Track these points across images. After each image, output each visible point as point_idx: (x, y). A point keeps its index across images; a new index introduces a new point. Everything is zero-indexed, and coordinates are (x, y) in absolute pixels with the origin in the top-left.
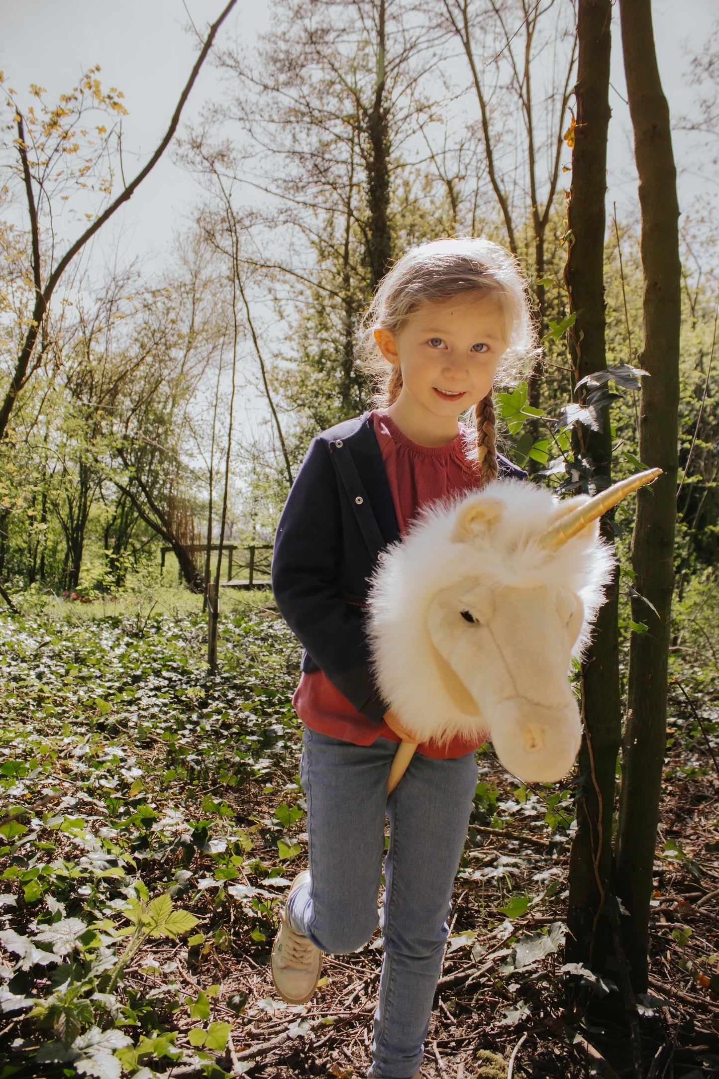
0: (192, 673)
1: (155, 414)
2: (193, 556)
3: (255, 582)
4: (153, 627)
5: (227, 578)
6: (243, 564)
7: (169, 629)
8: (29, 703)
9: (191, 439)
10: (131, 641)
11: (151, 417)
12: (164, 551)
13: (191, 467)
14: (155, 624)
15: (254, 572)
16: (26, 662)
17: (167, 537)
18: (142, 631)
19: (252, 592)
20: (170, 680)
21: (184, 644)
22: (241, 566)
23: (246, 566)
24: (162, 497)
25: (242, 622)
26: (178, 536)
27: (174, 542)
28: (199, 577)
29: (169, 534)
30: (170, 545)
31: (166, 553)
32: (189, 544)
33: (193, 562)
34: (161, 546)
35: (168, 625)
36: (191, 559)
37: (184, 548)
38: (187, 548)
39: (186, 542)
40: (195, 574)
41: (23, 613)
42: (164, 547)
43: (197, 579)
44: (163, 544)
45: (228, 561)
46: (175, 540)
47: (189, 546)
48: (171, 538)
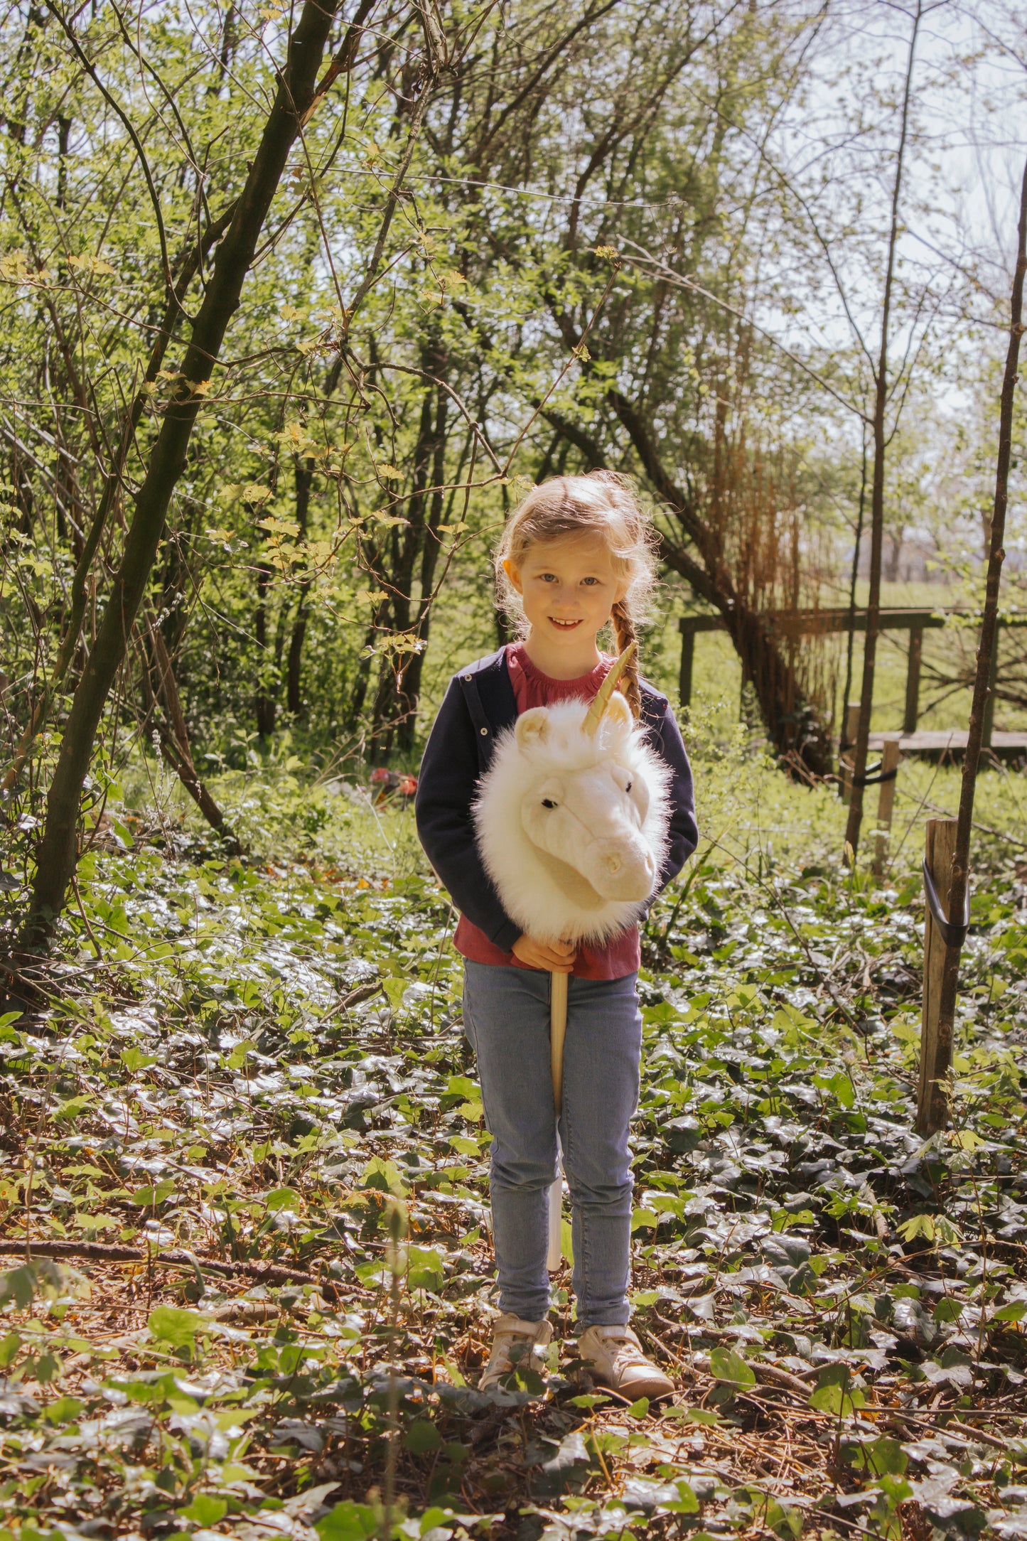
0: (869, 1127)
1: (666, 162)
2: (793, 652)
3: (998, 739)
4: (697, 925)
5: (897, 719)
6: (953, 673)
7: (751, 936)
8: (340, 1223)
9: (787, 247)
11: (652, 174)
12: (689, 628)
13: (786, 343)
14: (706, 919)
16: (307, 1058)
17: (707, 585)
18: (663, 941)
19: (993, 775)
20: (795, 1150)
21: (810, 998)
22: (945, 681)
23: (963, 681)
24: (693, 449)
25: (994, 914)
26: (743, 581)
27: (731, 601)
28: (812, 725)
29: (713, 577)
30: (717, 611)
31: (699, 638)
32: (779, 605)
33: (791, 671)
34: (679, 610)
35: (746, 919)
36: (787, 663)
37: (762, 623)
38: (772, 621)
39: (771, 601)
40: (799, 715)
41: (257, 852)
42: (691, 614)
43: (805, 731)
44: (688, 604)
45: (904, 663)
46: (732, 595)
47: (780, 612)
48: (719, 588)
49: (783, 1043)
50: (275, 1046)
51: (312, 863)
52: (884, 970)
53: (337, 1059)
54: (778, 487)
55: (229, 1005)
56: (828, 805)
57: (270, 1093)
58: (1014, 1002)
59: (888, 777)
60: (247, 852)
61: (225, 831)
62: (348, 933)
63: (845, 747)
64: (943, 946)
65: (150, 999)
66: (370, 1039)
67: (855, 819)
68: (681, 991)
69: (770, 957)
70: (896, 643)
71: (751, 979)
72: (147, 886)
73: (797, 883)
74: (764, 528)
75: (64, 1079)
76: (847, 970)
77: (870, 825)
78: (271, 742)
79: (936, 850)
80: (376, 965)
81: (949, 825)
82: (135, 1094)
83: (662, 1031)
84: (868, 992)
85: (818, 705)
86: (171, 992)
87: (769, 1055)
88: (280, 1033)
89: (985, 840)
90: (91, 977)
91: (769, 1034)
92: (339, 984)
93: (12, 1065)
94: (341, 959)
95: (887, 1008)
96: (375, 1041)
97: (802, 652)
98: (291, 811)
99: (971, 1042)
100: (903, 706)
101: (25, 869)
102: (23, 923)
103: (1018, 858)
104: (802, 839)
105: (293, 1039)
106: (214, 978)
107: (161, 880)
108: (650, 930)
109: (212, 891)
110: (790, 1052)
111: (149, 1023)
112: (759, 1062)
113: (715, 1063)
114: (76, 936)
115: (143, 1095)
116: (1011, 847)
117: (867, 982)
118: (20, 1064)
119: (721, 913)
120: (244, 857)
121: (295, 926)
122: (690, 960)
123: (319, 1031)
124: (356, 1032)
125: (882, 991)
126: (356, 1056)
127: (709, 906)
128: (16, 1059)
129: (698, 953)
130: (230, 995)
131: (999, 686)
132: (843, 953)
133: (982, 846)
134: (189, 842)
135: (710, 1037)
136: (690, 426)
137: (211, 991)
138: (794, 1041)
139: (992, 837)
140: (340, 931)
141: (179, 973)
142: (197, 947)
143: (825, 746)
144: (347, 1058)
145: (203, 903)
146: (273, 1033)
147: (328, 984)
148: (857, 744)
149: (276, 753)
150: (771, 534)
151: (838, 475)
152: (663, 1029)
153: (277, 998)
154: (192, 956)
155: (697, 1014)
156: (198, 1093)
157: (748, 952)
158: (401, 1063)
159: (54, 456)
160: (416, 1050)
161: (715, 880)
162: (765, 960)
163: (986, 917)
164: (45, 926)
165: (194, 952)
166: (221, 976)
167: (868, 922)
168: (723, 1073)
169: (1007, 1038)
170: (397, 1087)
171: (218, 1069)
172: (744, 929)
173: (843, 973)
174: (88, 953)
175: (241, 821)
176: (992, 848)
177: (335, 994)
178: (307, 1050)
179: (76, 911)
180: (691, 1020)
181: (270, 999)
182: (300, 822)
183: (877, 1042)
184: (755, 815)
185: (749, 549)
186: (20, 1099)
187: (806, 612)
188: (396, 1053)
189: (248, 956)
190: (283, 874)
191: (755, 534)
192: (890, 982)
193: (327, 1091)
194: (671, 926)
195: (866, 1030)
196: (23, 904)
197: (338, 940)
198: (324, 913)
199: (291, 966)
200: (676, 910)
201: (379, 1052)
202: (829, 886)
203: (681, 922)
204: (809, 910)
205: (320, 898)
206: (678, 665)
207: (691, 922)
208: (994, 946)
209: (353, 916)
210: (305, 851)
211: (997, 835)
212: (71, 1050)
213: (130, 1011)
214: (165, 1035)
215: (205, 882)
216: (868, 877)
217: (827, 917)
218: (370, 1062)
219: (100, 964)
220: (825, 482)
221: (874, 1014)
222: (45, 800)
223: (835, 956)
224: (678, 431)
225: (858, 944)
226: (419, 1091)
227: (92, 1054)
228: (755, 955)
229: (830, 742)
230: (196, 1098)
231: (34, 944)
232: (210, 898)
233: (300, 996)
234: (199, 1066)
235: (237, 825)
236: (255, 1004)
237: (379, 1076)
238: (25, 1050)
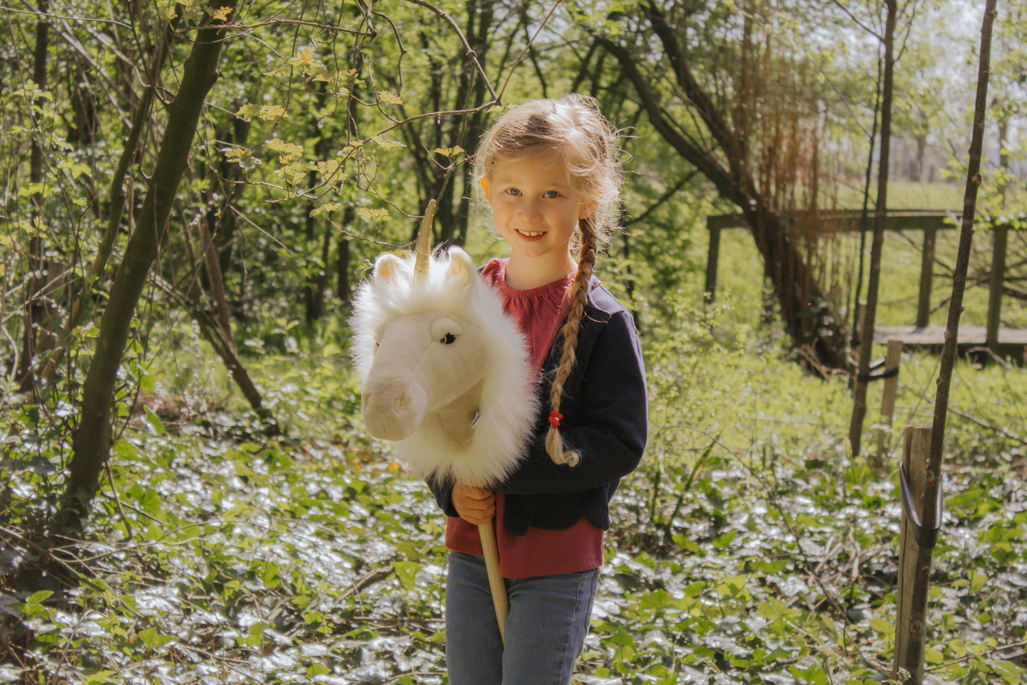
2: (811, 250)
3: (1005, 336)
4: (699, 514)
5: (908, 314)
7: (751, 526)
10: (634, 566)
12: (715, 225)
14: (709, 508)
15: (1005, 299)
16: (321, 636)
17: (732, 186)
18: (667, 528)
19: (996, 370)
21: (801, 587)
24: (720, 57)
25: (983, 507)
26: (766, 185)
27: (753, 202)
28: (828, 320)
29: (737, 178)
30: (739, 210)
31: (724, 234)
32: (799, 206)
33: (809, 268)
34: (707, 209)
35: (746, 509)
36: (805, 261)
37: (782, 222)
38: (792, 221)
39: (792, 202)
40: (815, 310)
41: (294, 434)
42: (718, 213)
43: (820, 325)
44: (714, 204)
45: (919, 260)
46: (754, 195)
47: (800, 212)
48: (742, 190)
49: (769, 631)
50: (291, 625)
51: (346, 445)
52: (874, 561)
53: (349, 638)
54: (801, 93)
55: (249, 585)
56: (838, 397)
57: (283, 670)
58: (992, 595)
59: (892, 374)
60: (285, 434)
61: (264, 414)
62: (372, 514)
63: (855, 344)
64: (917, 546)
65: (175, 579)
66: (383, 620)
67: (860, 413)
68: (681, 577)
69: (767, 546)
70: (912, 243)
71: (748, 569)
72: (186, 466)
73: (800, 474)
74: (786, 132)
75: (90, 654)
76: (839, 560)
77: (873, 420)
78: (318, 327)
79: (913, 456)
80: (394, 548)
81: (924, 431)
82: (155, 670)
83: (657, 617)
84: (857, 581)
85: (834, 302)
86: (197, 570)
87: (756, 643)
88: (297, 612)
89: (984, 433)
90: (122, 556)
91: (756, 623)
92: (359, 565)
93: (41, 639)
94: (362, 541)
95: (874, 597)
96: (386, 622)
97: (820, 252)
98: (328, 395)
99: (951, 632)
100: (916, 301)
101: (61, 453)
102: (58, 504)
103: (1014, 452)
104: (810, 429)
105: (308, 620)
106: (239, 559)
107: (199, 461)
108: (656, 518)
109: (246, 472)
110: (776, 640)
111: (172, 603)
112: (742, 651)
113: (703, 650)
114: (110, 516)
115: (164, 670)
116: (1008, 442)
117: (855, 573)
118: (50, 639)
119: (723, 502)
120: (281, 438)
121: (321, 508)
122: (691, 548)
123: (334, 611)
124: (368, 612)
125: (870, 581)
126: (367, 637)
127: (713, 497)
128: (47, 634)
129: (700, 541)
130: (251, 575)
131: (1007, 285)
132: (834, 544)
133: (980, 440)
134: (232, 423)
135: (701, 624)
136: (719, 34)
137: (234, 572)
138: (780, 630)
139: (990, 432)
140: (365, 512)
141: (204, 552)
142: (222, 530)
143: (838, 338)
144: (357, 638)
145: (237, 484)
146: (291, 612)
147: (348, 565)
148: (864, 341)
149: (323, 336)
150: (793, 137)
151: (859, 84)
152: (659, 615)
153: (296, 579)
154: (216, 538)
155: (691, 601)
156: (214, 670)
157: (747, 540)
158: (408, 644)
159: (109, 58)
160: (423, 631)
161: (721, 469)
162: (761, 549)
163: (976, 511)
164: (80, 508)
165: (218, 535)
166: (244, 557)
167: (864, 513)
168: (709, 660)
169: (984, 630)
170: (403, 666)
171: (236, 646)
172: (744, 519)
173: (836, 563)
174: (121, 533)
175: (281, 405)
176: (989, 442)
177: (353, 575)
178: (320, 630)
179: (109, 494)
180: (684, 606)
181: (290, 581)
182: (338, 405)
183: (862, 631)
184: (768, 406)
185: (771, 154)
186: (46, 673)
187: (824, 212)
188: (404, 634)
189: (273, 537)
190: (318, 455)
191: (777, 140)
192: (879, 573)
193: (338, 669)
194: (676, 514)
195: (854, 619)
196: (59, 486)
197: (363, 521)
198: (351, 495)
199: (314, 546)
200: (681, 499)
201: (388, 633)
202: (828, 478)
203: (686, 511)
204: (807, 501)
205: (348, 481)
206: (705, 261)
207: (695, 511)
208: (980, 539)
209: (378, 498)
210: (342, 433)
211: (995, 430)
212: (95, 626)
213: (154, 590)
214: (188, 612)
215: (240, 463)
216: (866, 470)
217: (825, 507)
218: (378, 642)
219: (131, 545)
220: (847, 93)
221: (862, 602)
222: (81, 390)
223: (829, 544)
224: (708, 38)
225: (850, 536)
226: (424, 671)
227: (119, 631)
228: (753, 544)
229: (844, 336)
230: (211, 674)
231: (68, 524)
232: (245, 479)
233: (318, 577)
234: (218, 643)
235: (278, 407)
236: (275, 584)
237: (387, 655)
238: (54, 627)
